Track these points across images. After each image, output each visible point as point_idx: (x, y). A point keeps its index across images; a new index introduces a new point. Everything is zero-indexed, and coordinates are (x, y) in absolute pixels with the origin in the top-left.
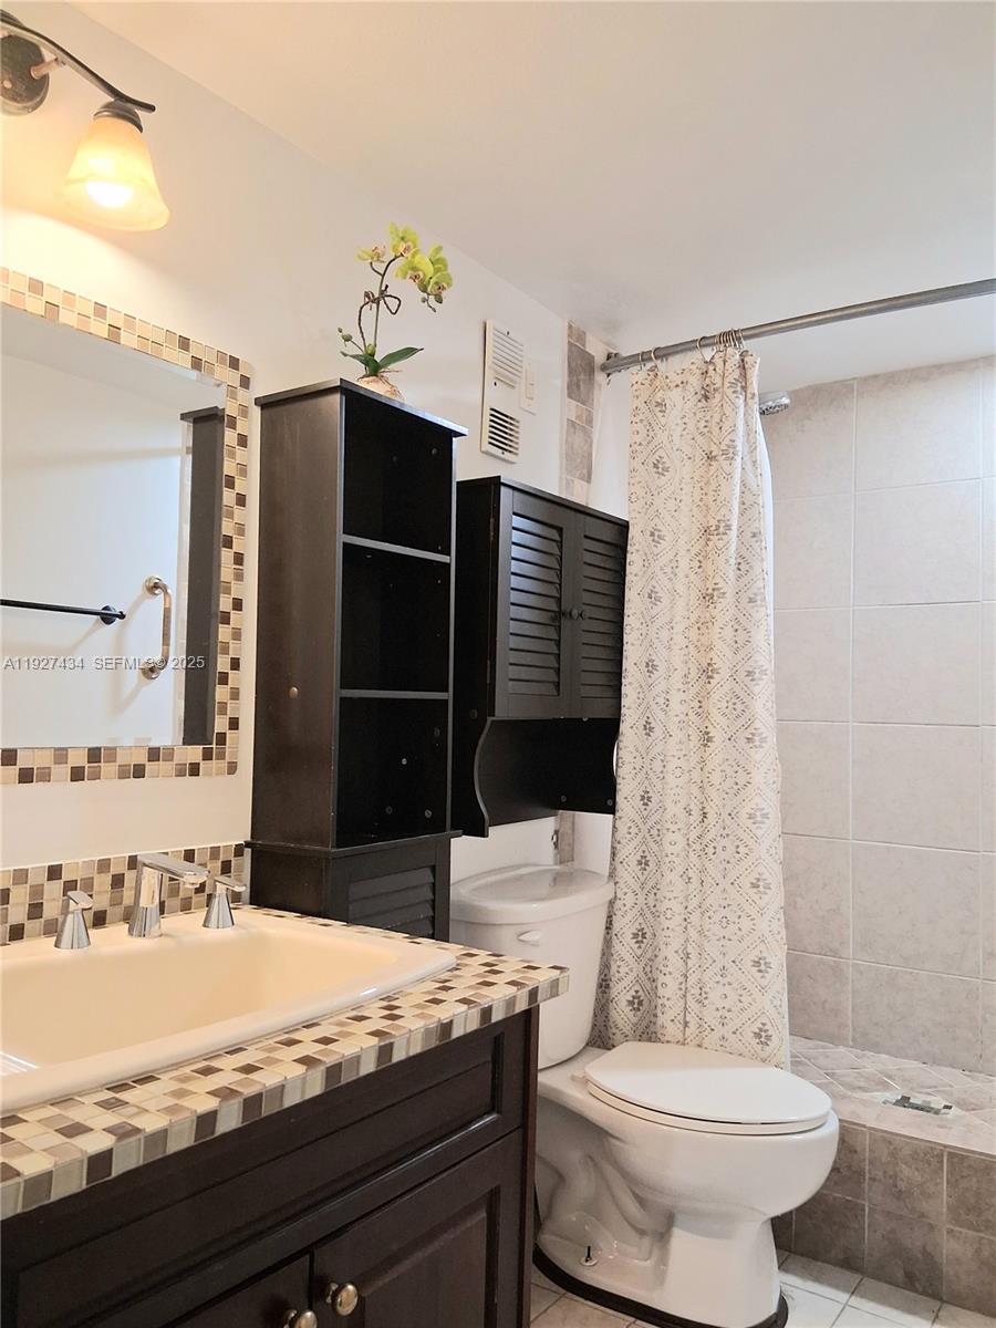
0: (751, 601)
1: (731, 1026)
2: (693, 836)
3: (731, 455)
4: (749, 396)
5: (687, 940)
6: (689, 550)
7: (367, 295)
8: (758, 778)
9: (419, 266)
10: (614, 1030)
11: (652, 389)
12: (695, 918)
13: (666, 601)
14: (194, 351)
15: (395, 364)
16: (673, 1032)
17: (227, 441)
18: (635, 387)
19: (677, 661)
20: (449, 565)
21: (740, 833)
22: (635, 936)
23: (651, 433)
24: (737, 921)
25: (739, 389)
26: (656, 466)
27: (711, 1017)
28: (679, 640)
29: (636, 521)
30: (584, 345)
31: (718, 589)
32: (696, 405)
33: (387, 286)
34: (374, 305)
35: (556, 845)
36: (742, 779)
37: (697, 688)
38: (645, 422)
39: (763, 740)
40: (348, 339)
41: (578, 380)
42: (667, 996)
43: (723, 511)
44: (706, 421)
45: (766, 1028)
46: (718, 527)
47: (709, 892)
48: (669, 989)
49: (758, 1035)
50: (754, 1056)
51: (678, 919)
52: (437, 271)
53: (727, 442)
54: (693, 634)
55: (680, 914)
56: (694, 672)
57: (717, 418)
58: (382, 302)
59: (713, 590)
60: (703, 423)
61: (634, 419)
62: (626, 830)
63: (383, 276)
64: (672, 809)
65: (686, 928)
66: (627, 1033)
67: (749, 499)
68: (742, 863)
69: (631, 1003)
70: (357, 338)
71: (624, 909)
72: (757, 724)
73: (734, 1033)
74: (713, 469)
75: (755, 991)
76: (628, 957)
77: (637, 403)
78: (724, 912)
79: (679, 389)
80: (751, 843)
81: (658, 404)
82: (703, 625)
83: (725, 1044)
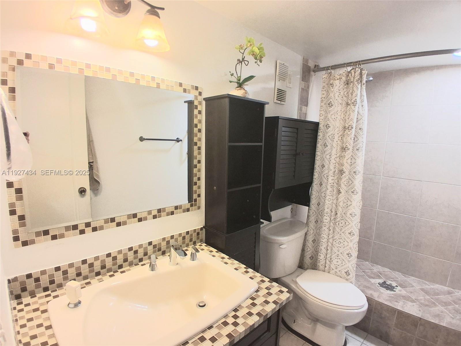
0: (357, 150)
1: (339, 269)
2: (332, 218)
3: (355, 104)
4: (363, 84)
5: (328, 246)
6: (338, 133)
7: (238, 60)
8: (354, 204)
9: (254, 51)
10: (305, 264)
11: (329, 79)
12: (331, 240)
13: (329, 147)
14: (184, 87)
15: (247, 83)
16: (321, 267)
17: (195, 113)
18: (324, 79)
19: (332, 167)
20: (262, 146)
21: (347, 218)
22: (313, 241)
23: (328, 94)
24: (343, 242)
25: (359, 82)
26: (329, 104)
27: (332, 266)
28: (333, 161)
29: (321, 122)
30: (308, 64)
31: (347, 147)
32: (344, 86)
33: (244, 57)
34: (240, 63)
35: (291, 212)
36: (349, 203)
37: (337, 176)
38: (326, 91)
39: (357, 193)
40: (232, 75)
41: (305, 75)
42: (320, 259)
43: (351, 122)
44: (347, 92)
45: (349, 271)
46: (349, 127)
47: (336, 235)
48: (322, 257)
49: (346, 273)
50: (344, 278)
51: (326, 240)
52: (260, 52)
53: (354, 100)
54: (338, 160)
55: (326, 238)
56: (337, 171)
57: (351, 91)
58: (243, 62)
59: (346, 147)
60: (346, 93)
61: (323, 90)
62: (312, 213)
63: (243, 54)
64: (326, 210)
65: (328, 242)
66: (309, 265)
67: (360, 117)
68: (346, 227)
69: (310, 258)
70: (235, 75)
71: (310, 234)
72: (355, 188)
73: (339, 271)
74: (348, 108)
75: (347, 262)
76: (310, 246)
77: (324, 84)
78: (339, 240)
79: (339, 80)
80: (350, 222)
81: (331, 84)
82: (341, 157)
83: (336, 273)
